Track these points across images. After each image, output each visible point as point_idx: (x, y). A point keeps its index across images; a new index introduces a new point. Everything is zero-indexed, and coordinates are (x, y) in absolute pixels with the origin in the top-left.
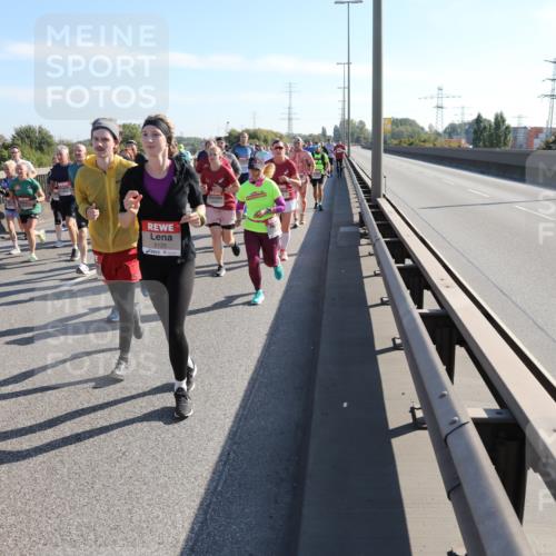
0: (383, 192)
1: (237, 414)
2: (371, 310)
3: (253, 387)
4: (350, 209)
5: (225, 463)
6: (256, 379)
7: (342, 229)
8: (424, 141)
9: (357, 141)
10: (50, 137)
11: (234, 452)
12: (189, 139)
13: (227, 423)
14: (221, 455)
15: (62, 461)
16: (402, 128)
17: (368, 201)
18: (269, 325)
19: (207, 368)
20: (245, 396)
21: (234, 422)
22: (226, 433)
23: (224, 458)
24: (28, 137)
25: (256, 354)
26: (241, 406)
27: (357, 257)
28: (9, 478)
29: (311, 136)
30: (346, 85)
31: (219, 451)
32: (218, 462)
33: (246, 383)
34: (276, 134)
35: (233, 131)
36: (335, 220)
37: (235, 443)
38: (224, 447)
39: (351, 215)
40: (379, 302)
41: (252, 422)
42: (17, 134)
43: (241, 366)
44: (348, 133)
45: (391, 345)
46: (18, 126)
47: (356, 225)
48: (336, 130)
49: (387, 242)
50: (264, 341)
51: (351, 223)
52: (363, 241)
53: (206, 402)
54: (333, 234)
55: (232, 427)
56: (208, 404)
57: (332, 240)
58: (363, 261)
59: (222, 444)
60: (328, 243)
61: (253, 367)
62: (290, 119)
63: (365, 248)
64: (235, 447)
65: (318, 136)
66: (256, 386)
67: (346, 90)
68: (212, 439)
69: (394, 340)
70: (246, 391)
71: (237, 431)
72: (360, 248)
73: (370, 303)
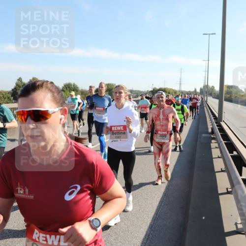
0: (223, 119)
4: (207, 125)
5: (147, 240)
7: (204, 135)
8: (242, 96)
9: (211, 95)
10: (78, 88)
11: (152, 235)
12: (135, 91)
16: (231, 90)
17: (216, 123)
23: (147, 237)
24: (69, 87)
27: (210, 148)
29: (189, 91)
30: (207, 70)
31: (145, 234)
34: (174, 90)
35: (155, 88)
36: (200, 130)
37: (152, 230)
38: (147, 232)
39: (208, 129)
40: (221, 170)
42: (65, 86)
44: (207, 91)
45: (226, 191)
46: (65, 83)
47: (210, 133)
48: (201, 89)
49: (225, 143)
51: (207, 132)
52: (213, 141)
54: (199, 137)
57: (199, 140)
58: (213, 150)
60: (197, 141)
62: (180, 84)
63: (214, 144)
64: (152, 232)
65: (193, 92)
67: (207, 72)
69: (227, 189)
72: (212, 144)
73: (216, 170)
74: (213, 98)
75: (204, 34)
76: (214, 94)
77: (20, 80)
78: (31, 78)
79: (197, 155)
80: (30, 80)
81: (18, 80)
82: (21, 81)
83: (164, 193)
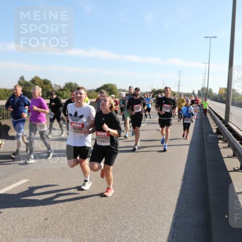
1: (175, 215)
2: (230, 173)
3: (180, 203)
4: (210, 126)
5: (173, 237)
6: (181, 200)
7: (210, 135)
8: (240, 99)
11: (176, 232)
13: (170, 218)
14: (170, 233)
15: (99, 227)
18: (183, 175)
19: (157, 192)
20: (177, 207)
21: (174, 218)
22: (171, 223)
23: (172, 235)
24: (70, 87)
25: (179, 188)
26: (175, 211)
27: (218, 149)
28: (77, 231)
29: (188, 93)
31: (169, 231)
32: (169, 237)
33: (176, 201)
35: (154, 89)
36: (204, 130)
37: (176, 228)
38: (171, 230)
39: (212, 129)
40: (233, 170)
41: (182, 219)
42: (66, 85)
43: (172, 192)
44: (206, 93)
47: (215, 134)
48: (199, 92)
49: (240, 143)
50: (181, 182)
51: (212, 133)
52: (220, 141)
53: (159, 207)
54: (205, 137)
55: (173, 220)
56: (160, 208)
57: (205, 140)
58: (222, 150)
59: (170, 228)
60: (203, 141)
61: (178, 194)
62: (179, 86)
63: (221, 144)
64: (176, 230)
66: (181, 202)
68: (165, 225)
70: (177, 204)
71: (175, 223)
72: (219, 144)
73: (229, 170)
74: (211, 100)
75: (205, 37)
76: (212, 96)
77: (22, 78)
78: (33, 77)
79: (207, 155)
80: (32, 79)
81: (21, 78)
82: (23, 80)
83: (180, 191)
